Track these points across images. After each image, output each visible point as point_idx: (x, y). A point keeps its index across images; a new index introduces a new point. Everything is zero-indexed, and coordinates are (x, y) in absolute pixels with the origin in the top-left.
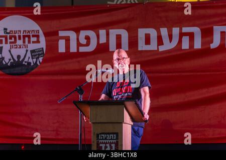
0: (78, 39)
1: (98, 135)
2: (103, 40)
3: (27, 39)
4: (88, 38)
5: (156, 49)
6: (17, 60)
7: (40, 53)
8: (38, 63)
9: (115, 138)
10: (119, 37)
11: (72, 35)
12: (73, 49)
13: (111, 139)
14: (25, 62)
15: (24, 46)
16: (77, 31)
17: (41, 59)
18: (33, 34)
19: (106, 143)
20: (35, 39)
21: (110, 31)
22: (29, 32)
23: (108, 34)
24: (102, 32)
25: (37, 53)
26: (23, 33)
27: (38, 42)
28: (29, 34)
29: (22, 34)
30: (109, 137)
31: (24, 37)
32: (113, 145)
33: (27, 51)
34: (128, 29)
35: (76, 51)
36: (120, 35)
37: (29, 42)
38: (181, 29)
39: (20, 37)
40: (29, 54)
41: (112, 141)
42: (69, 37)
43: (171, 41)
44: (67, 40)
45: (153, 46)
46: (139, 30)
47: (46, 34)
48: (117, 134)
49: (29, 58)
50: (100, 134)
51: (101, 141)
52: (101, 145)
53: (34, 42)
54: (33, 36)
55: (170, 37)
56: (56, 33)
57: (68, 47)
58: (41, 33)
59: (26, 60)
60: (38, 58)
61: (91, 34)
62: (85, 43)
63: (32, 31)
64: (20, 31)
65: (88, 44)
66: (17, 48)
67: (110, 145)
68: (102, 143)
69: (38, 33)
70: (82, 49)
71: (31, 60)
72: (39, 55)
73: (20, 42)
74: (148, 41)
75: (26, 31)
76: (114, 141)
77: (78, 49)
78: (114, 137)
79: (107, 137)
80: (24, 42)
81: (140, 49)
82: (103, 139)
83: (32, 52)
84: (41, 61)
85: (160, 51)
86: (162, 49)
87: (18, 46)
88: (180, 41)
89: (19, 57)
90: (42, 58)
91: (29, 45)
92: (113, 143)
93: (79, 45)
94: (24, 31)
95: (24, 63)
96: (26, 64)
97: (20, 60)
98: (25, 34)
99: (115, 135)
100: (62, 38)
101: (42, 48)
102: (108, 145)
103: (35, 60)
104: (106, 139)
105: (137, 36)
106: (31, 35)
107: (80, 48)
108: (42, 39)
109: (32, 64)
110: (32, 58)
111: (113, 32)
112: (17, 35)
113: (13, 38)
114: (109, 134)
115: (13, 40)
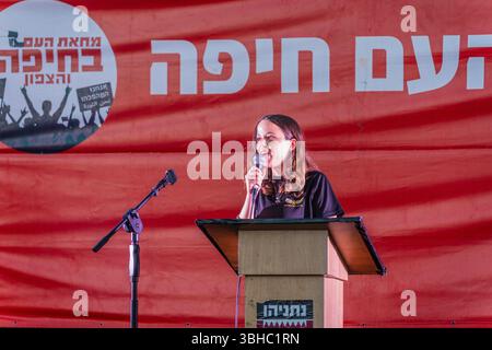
0: (200, 62)
1: (260, 307)
2: (265, 65)
3: (68, 60)
4: (225, 60)
5: (402, 89)
6: (41, 113)
7: (102, 95)
8: (97, 121)
9: (304, 314)
10: (305, 58)
11: (187, 51)
12: (188, 87)
13: (295, 317)
14: (64, 119)
15: (61, 79)
16: (198, 39)
17: (104, 112)
18: (85, 47)
20: (90, 60)
21: (284, 41)
22: (74, 41)
23: (277, 50)
24: (264, 45)
25: (94, 97)
26: (59, 45)
27: (98, 67)
28: (73, 47)
29: (55, 49)
30: (289, 310)
31: (62, 54)
33: (68, 90)
34: (329, 38)
35: (194, 91)
36: (310, 53)
37: (75, 68)
39: (50, 56)
40: (73, 99)
41: (295, 323)
42: (178, 56)
43: (438, 70)
44: (174, 62)
45: (393, 81)
46: (358, 39)
47: (119, 49)
48: (309, 304)
49: (73, 109)
51: (269, 322)
53: (86, 68)
54: (85, 53)
55: (438, 59)
56: (145, 46)
57: (174, 79)
58: (105, 45)
59: (66, 113)
60: (98, 108)
61: (234, 47)
62: (219, 73)
63: (82, 39)
64: (51, 40)
65: (226, 74)
66: (42, 82)
69: (99, 45)
70: (211, 88)
71: (77, 115)
72: (99, 100)
73: (50, 68)
74: (379, 68)
75: (66, 39)
76: (301, 322)
77: (200, 86)
78: (301, 311)
79: (284, 310)
80: (61, 67)
81: (359, 88)
82: (273, 317)
83: (81, 92)
84: (104, 116)
85: (410, 93)
86: (415, 87)
87: (46, 79)
88: (462, 72)
89: (47, 105)
90: (107, 109)
91: (73, 75)
93: (203, 75)
94: (61, 40)
95: (60, 121)
96: (66, 123)
97: (51, 113)
98: (63, 47)
99: (304, 307)
100: (160, 58)
101: (109, 84)
103: (88, 114)
104: (281, 316)
105: (354, 55)
106: (79, 49)
107: (206, 83)
108: (109, 59)
109: (82, 125)
110: (82, 110)
111: (292, 46)
112: (43, 50)
113: (33, 58)
114: (288, 303)
115: (32, 62)
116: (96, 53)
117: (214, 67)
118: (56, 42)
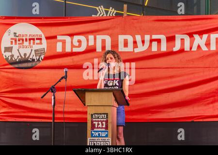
0: (72, 42)
1: (92, 115)
2: (91, 43)
3: (32, 41)
4: (79, 41)
5: (132, 51)
6: (23, 57)
8: (40, 59)
9: (105, 117)
10: (104, 41)
11: (68, 39)
12: (68, 49)
13: (103, 118)
14: (30, 59)
15: (29, 47)
16: (71, 35)
17: (42, 57)
18: (37, 37)
19: (99, 121)
20: (38, 41)
21: (97, 36)
22: (33, 36)
23: (95, 39)
24: (91, 37)
27: (41, 43)
29: (28, 38)
30: (101, 116)
31: (30, 39)
32: (104, 123)
33: (32, 50)
34: (111, 35)
35: (70, 51)
36: (105, 40)
37: (34, 43)
38: (151, 37)
39: (26, 40)
40: (33, 53)
41: (103, 120)
42: (65, 40)
43: (143, 45)
44: (64, 42)
45: (130, 48)
46: (119, 36)
47: (47, 38)
49: (33, 56)
50: (94, 114)
51: (95, 120)
52: (94, 123)
54: (37, 39)
55: (143, 42)
56: (55, 37)
57: (64, 47)
58: (43, 37)
59: (31, 57)
60: (41, 55)
61: (82, 38)
62: (78, 45)
63: (36, 35)
65: (80, 46)
67: (102, 123)
68: (95, 121)
69: (41, 37)
70: (75, 50)
71: (34, 58)
72: (41, 53)
73: (26, 44)
74: (126, 44)
76: (104, 120)
79: (99, 116)
80: (30, 43)
81: (120, 50)
82: (96, 118)
83: (36, 51)
84: (43, 58)
85: (135, 52)
86: (137, 50)
87: (25, 47)
88: (150, 46)
89: (25, 55)
90: (43, 56)
92: (104, 121)
93: (73, 46)
94: (30, 35)
95: (29, 59)
97: (27, 57)
98: (30, 37)
99: (105, 115)
100: (60, 41)
101: (44, 48)
102: (100, 123)
103: (38, 57)
104: (98, 118)
105: (118, 41)
106: (35, 38)
107: (73, 48)
108: (44, 41)
109: (36, 60)
110: (36, 56)
111: (100, 38)
112: (24, 38)
113: (21, 41)
114: (101, 114)
115: (21, 42)
116: (40, 39)
117: (76, 44)
118: (28, 36)
